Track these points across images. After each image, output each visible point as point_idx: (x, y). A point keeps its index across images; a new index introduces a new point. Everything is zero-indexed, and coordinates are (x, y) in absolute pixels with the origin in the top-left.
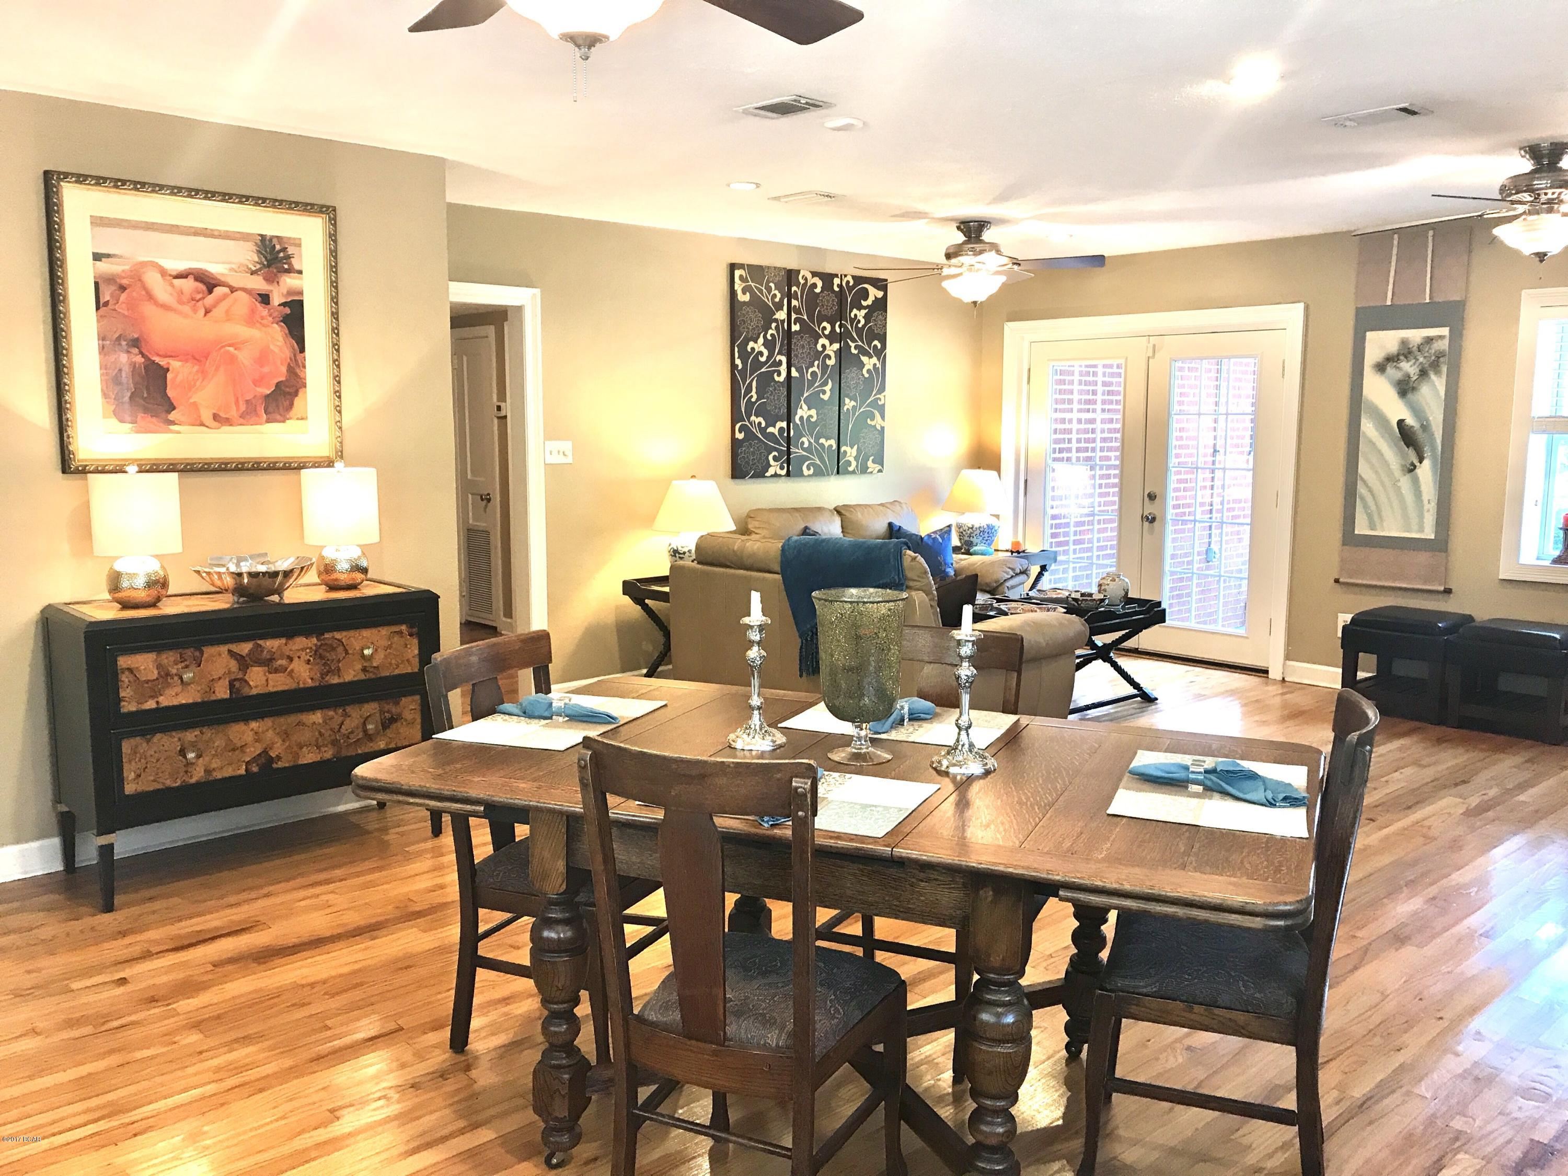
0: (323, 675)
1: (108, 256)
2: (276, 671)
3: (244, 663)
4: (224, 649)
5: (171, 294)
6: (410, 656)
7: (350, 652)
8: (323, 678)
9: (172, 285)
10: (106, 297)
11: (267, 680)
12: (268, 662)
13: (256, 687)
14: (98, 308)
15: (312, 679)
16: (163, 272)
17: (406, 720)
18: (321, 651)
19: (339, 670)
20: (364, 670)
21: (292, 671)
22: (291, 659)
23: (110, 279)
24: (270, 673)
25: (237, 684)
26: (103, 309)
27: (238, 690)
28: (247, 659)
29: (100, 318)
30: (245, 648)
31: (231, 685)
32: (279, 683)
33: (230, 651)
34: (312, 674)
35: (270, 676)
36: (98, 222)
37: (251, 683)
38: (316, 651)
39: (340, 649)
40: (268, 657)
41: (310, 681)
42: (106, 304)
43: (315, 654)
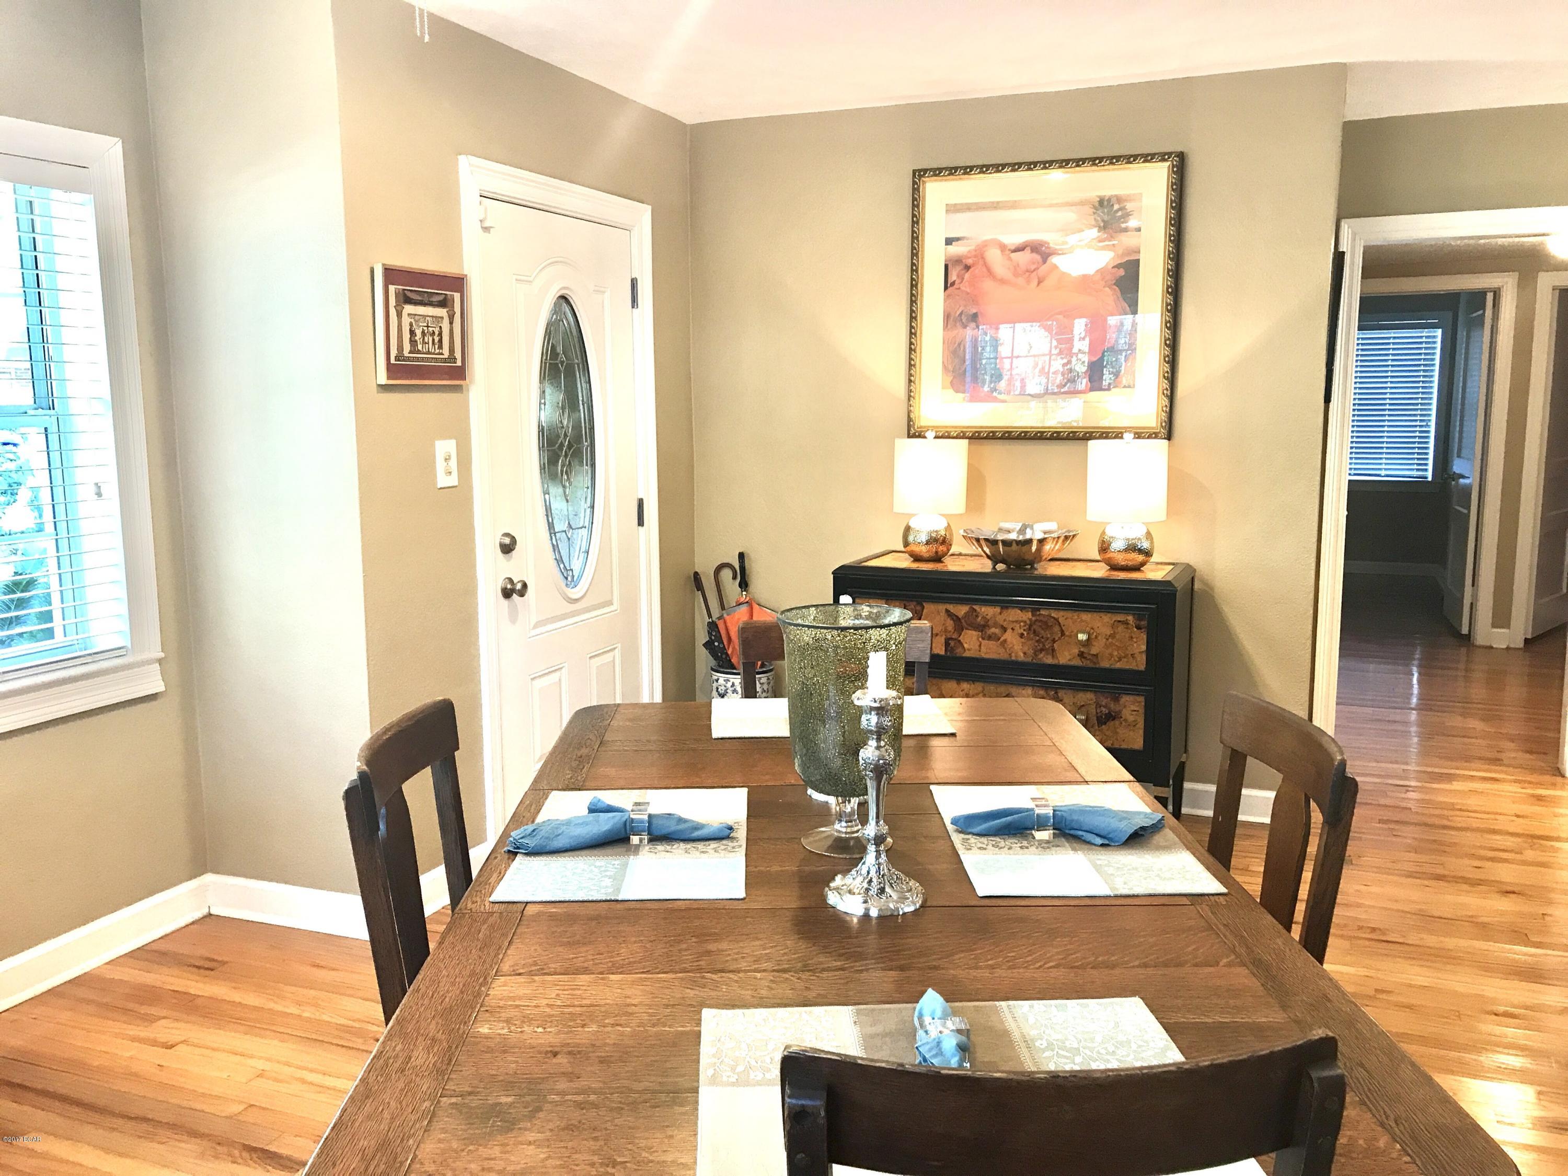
0: (1036, 652)
1: (958, 239)
2: (989, 638)
3: (960, 624)
4: (942, 607)
5: (1009, 268)
6: (1136, 651)
7: (1067, 633)
8: (1036, 655)
9: (1010, 259)
10: (953, 277)
11: (980, 646)
12: (982, 628)
13: (969, 650)
14: (946, 288)
15: (1025, 653)
16: (1003, 247)
17: (1126, 720)
18: (1035, 627)
19: (1053, 650)
20: (1081, 655)
21: (1005, 641)
22: (1005, 630)
23: (958, 261)
24: (983, 639)
25: (952, 643)
26: (950, 290)
27: (952, 649)
28: (963, 621)
29: (947, 298)
30: (961, 610)
31: (947, 644)
32: (990, 651)
33: (947, 611)
34: (1026, 649)
35: (984, 642)
36: (952, 209)
37: (966, 646)
38: (1030, 626)
39: (1056, 629)
40: (982, 623)
41: (1022, 655)
42: (953, 284)
43: (1030, 629)
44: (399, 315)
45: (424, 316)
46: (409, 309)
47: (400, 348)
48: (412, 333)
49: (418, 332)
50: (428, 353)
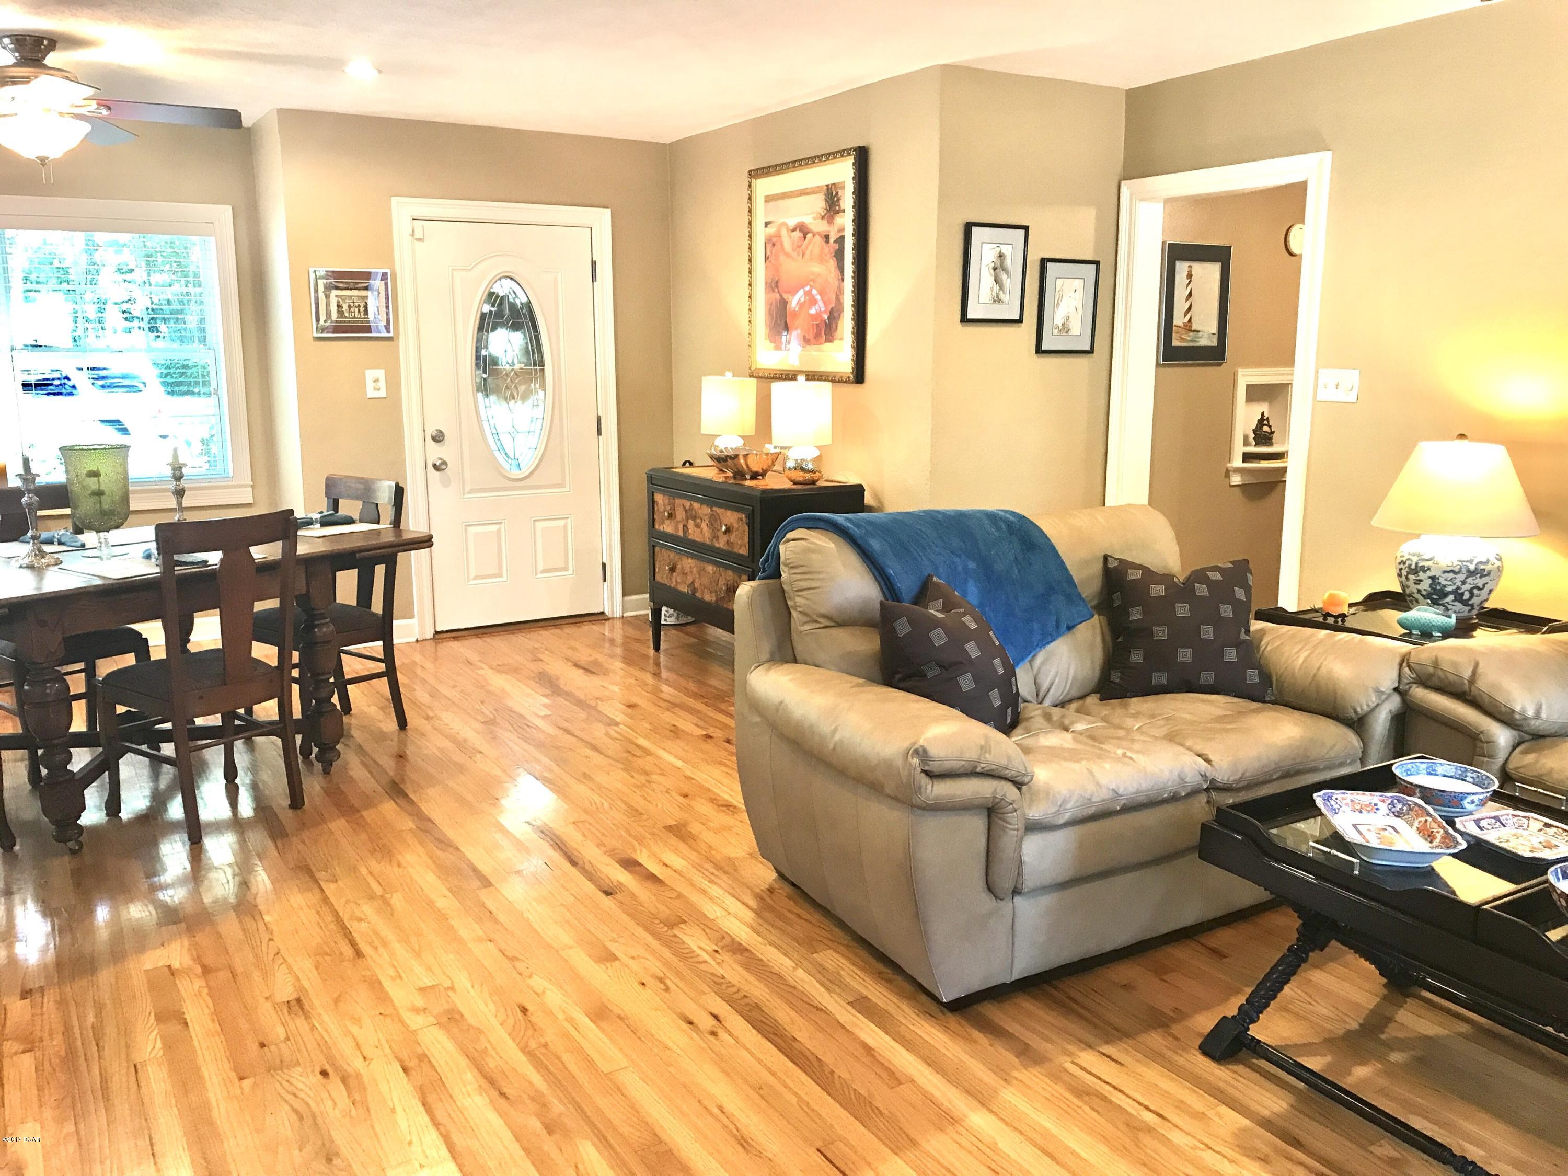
3: (687, 515)
4: (681, 502)
5: (790, 245)
6: (745, 541)
9: (791, 237)
10: (768, 253)
13: (691, 534)
15: (709, 539)
16: (787, 228)
19: (718, 537)
20: (728, 542)
23: (769, 240)
26: (767, 262)
27: (685, 533)
29: (766, 269)
30: (687, 505)
31: (683, 528)
32: (698, 535)
33: (683, 504)
36: (767, 200)
37: (689, 530)
42: (768, 258)
44: (327, 297)
45: (350, 297)
46: (334, 293)
47: (329, 314)
48: (339, 306)
49: (345, 307)
50: (355, 317)
